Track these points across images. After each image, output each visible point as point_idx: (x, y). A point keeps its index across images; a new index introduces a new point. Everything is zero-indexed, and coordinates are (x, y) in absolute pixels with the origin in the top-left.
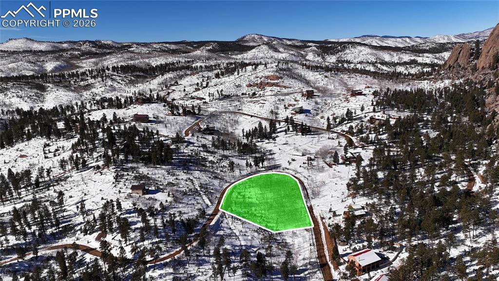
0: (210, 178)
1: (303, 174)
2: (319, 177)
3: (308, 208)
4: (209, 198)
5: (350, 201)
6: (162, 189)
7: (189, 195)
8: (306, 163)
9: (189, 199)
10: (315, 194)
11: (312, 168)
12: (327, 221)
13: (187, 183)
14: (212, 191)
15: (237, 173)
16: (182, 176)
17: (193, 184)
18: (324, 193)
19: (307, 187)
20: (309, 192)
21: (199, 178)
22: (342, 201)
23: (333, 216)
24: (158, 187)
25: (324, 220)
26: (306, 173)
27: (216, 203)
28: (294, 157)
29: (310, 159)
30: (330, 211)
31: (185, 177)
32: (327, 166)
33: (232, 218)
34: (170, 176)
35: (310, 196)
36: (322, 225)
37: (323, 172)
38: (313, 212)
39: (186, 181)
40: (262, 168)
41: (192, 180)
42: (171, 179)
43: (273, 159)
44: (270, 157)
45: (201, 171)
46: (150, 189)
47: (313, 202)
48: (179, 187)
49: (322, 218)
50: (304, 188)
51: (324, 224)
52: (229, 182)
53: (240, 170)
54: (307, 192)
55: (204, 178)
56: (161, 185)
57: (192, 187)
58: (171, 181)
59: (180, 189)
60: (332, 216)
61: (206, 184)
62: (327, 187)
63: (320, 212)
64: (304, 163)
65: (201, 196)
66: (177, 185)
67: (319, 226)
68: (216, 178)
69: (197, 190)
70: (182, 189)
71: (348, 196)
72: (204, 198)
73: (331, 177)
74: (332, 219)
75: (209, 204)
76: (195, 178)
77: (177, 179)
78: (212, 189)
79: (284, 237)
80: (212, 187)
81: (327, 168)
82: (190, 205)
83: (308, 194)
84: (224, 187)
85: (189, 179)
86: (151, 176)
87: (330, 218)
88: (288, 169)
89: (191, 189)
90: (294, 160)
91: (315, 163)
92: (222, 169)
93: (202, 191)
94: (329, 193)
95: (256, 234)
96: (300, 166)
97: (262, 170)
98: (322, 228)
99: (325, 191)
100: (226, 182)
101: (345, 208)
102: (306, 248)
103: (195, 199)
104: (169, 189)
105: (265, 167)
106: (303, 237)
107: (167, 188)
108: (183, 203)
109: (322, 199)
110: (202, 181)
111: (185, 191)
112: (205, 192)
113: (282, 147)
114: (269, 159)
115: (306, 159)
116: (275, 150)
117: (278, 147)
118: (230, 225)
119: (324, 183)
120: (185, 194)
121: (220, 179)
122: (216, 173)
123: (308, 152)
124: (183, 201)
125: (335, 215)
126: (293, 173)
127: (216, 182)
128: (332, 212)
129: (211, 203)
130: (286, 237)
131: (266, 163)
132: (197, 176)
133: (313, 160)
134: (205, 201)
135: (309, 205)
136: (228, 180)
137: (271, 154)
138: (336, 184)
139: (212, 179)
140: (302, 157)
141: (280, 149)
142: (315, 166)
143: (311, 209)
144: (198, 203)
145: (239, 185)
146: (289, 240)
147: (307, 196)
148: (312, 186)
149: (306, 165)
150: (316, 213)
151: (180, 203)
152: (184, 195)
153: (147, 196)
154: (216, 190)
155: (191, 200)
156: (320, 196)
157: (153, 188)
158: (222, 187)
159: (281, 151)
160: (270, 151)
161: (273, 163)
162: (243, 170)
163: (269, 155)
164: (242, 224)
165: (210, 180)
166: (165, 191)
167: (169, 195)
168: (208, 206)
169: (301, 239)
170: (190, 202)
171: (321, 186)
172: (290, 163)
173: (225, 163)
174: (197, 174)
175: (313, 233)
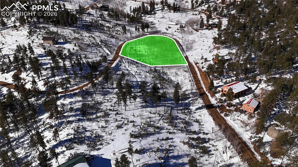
0: (108, 37)
1: (178, 36)
2: (191, 38)
3: (185, 57)
4: (108, 50)
5: (215, 52)
6: (69, 41)
7: (92, 46)
8: (179, 29)
9: (93, 49)
10: (189, 48)
11: (184, 32)
12: (201, 66)
13: (90, 39)
14: (110, 45)
15: (129, 35)
16: (86, 34)
17: (95, 40)
18: (195, 48)
19: (182, 44)
20: (184, 47)
21: (99, 36)
22: (210, 52)
23: (205, 62)
24: (66, 40)
25: (198, 65)
26: (180, 35)
27: (115, 53)
28: (170, 26)
29: (182, 27)
30: (202, 58)
31: (88, 35)
32: (195, 31)
33: (128, 63)
34: (75, 34)
35: (185, 49)
36: (196, 68)
37: (192, 35)
38: (188, 60)
39: (89, 37)
40: (147, 32)
41: (94, 37)
42: (77, 36)
43: (154, 27)
44: (152, 26)
45: (100, 32)
46: (59, 41)
47: (188, 54)
48: (84, 41)
49: (196, 64)
50: (180, 45)
51: (198, 67)
52: (122, 41)
53: (130, 33)
54: (182, 47)
55: (104, 37)
56: (68, 39)
57: (94, 41)
58: (77, 37)
59: (84, 42)
60: (203, 62)
61: (106, 41)
62: (196, 44)
63: (194, 59)
64: (178, 29)
65: (102, 48)
66: (82, 39)
67: (194, 68)
68: (113, 37)
69: (98, 43)
70: (86, 43)
71: (214, 49)
72: (104, 49)
73: (200, 37)
74: (204, 63)
75: (109, 53)
76: (96, 36)
77: (81, 36)
78: (111, 44)
79: (169, 77)
80: (110, 43)
81: (195, 32)
82: (93, 53)
83: (183, 48)
84: (120, 44)
85: (92, 36)
86: (60, 33)
87: (202, 63)
88: (166, 33)
89: (94, 43)
90: (170, 28)
91: (186, 29)
92: (116, 32)
93: (102, 45)
94: (199, 47)
95: (148, 74)
96: (175, 31)
97: (147, 34)
98: (197, 70)
99: (195, 46)
100: (121, 41)
101: (213, 56)
102: (187, 83)
103: (97, 49)
104: (75, 42)
105: (149, 32)
106: (184, 76)
107: (74, 41)
108: (87, 52)
109: (194, 51)
110: (102, 39)
111: (88, 44)
112: (104, 46)
113: (160, 20)
114: (152, 27)
115: (179, 27)
116: (155, 21)
117: (158, 20)
118: (127, 67)
119: (194, 41)
120: (89, 45)
121: (116, 38)
122: (112, 35)
123: (180, 23)
124: (88, 50)
125: (206, 60)
126: (171, 36)
127: (113, 40)
128: (204, 59)
129: (111, 53)
130: (171, 76)
131: (149, 30)
132: (98, 35)
133: (184, 27)
134: (106, 51)
135: (185, 56)
136: (122, 40)
137: (153, 24)
138: (203, 41)
139: (110, 38)
140: (175, 26)
141: (159, 21)
142: (186, 31)
143: (187, 58)
144: (100, 52)
145: (131, 43)
146: (173, 79)
147: (183, 50)
148: (186, 43)
149: (180, 30)
150: (191, 60)
151: (85, 51)
152: (87, 46)
153: (57, 46)
154: (113, 45)
155: (94, 50)
156: (192, 50)
157: (62, 41)
158: (118, 43)
159: (160, 22)
160: (152, 22)
161: (154, 30)
162: (133, 34)
163: (151, 25)
164: (137, 67)
165: (108, 38)
166: (72, 43)
167: (75, 45)
168: (108, 54)
169: (182, 78)
170: (93, 51)
171: (192, 43)
172: (167, 30)
173: (119, 28)
174: (97, 34)
175: (191, 73)
